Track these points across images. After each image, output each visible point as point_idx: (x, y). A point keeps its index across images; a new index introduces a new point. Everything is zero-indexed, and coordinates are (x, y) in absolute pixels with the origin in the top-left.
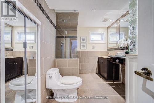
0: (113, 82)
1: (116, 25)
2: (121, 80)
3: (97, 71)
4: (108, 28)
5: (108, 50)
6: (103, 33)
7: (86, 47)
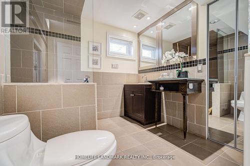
0: (155, 127)
1: (152, 32)
2: (165, 120)
3: (121, 111)
4: (139, 34)
5: (140, 72)
6: (131, 43)
7: (99, 64)
